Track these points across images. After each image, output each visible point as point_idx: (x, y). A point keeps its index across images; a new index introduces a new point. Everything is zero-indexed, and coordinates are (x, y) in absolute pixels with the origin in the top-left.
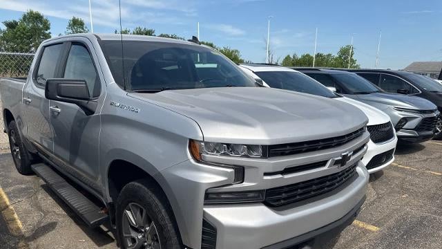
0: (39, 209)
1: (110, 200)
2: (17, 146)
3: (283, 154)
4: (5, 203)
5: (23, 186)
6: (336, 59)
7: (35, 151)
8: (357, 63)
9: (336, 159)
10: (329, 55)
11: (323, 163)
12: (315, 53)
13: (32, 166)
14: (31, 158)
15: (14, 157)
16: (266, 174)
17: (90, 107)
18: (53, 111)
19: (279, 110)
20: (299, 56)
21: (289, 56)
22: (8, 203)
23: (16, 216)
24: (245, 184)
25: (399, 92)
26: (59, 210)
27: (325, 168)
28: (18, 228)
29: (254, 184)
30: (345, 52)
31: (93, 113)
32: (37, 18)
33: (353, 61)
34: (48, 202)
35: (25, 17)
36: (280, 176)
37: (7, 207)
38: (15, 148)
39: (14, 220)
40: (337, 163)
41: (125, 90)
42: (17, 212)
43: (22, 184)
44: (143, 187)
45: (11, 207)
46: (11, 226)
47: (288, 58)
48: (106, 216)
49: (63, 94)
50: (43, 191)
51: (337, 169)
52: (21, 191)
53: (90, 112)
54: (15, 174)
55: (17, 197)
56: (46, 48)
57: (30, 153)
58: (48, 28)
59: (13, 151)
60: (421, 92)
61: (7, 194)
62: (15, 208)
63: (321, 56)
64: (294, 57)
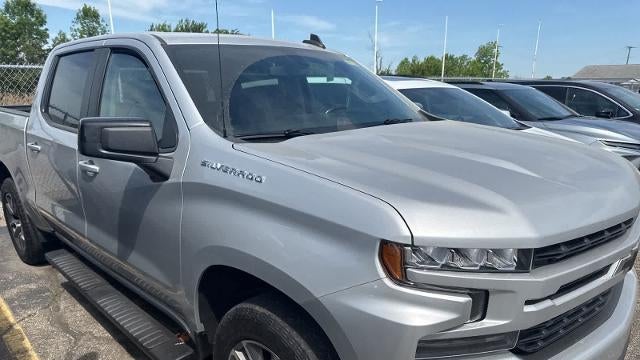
0: (65, 328)
1: (200, 328)
2: (16, 218)
4: (6, 319)
5: (33, 286)
6: (474, 62)
7: (49, 229)
8: (504, 68)
9: (625, 259)
10: (464, 58)
13: (47, 255)
14: (42, 239)
15: (14, 237)
16: (528, 303)
17: (160, 167)
18: (84, 171)
19: (529, 173)
20: (421, 60)
21: (406, 59)
22: (12, 320)
23: (27, 343)
24: (488, 323)
25: (598, 115)
26: (99, 330)
29: (505, 322)
30: (486, 53)
31: (166, 178)
33: (499, 66)
34: (77, 314)
36: (548, 303)
37: (11, 326)
38: (14, 221)
39: (25, 351)
40: (625, 265)
41: (225, 137)
42: (30, 336)
43: (29, 282)
44: (274, 316)
45: (18, 327)
47: (404, 63)
48: (191, 351)
49: (110, 146)
50: (66, 294)
52: (31, 295)
53: (159, 176)
54: (17, 264)
55: (24, 307)
56: (62, 58)
57: (41, 231)
58: (42, 22)
59: (10, 227)
60: (631, 115)
61: (9, 302)
62: (25, 328)
63: (451, 58)
64: (414, 61)
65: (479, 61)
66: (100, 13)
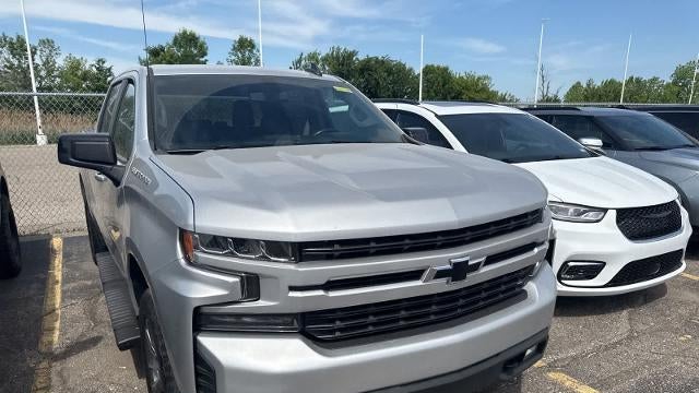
0: (93, 316)
3: (330, 257)
4: (54, 305)
5: (89, 283)
6: (668, 85)
9: (438, 268)
10: (655, 79)
11: (415, 275)
12: (626, 78)
16: (292, 288)
17: (114, 175)
20: (598, 83)
21: (579, 83)
22: (57, 306)
23: (57, 324)
24: (261, 303)
27: (419, 283)
28: (51, 343)
30: (685, 74)
31: (119, 183)
32: (191, 40)
35: (176, 39)
36: (321, 293)
37: (54, 310)
39: (52, 330)
40: (440, 274)
42: (63, 319)
43: (88, 279)
45: (59, 312)
46: (45, 339)
47: (576, 87)
49: (80, 157)
51: (442, 286)
52: (84, 289)
53: (114, 182)
55: (72, 298)
58: (205, 54)
61: (63, 292)
62: (63, 313)
63: (638, 81)
64: (588, 85)
65: (675, 83)
66: (256, 42)
